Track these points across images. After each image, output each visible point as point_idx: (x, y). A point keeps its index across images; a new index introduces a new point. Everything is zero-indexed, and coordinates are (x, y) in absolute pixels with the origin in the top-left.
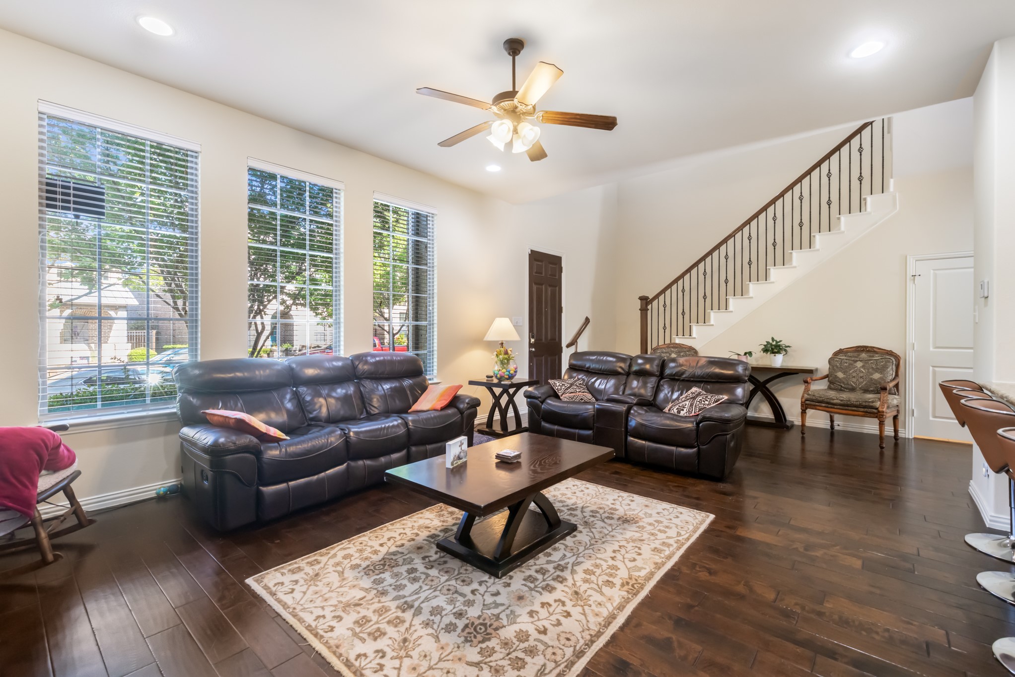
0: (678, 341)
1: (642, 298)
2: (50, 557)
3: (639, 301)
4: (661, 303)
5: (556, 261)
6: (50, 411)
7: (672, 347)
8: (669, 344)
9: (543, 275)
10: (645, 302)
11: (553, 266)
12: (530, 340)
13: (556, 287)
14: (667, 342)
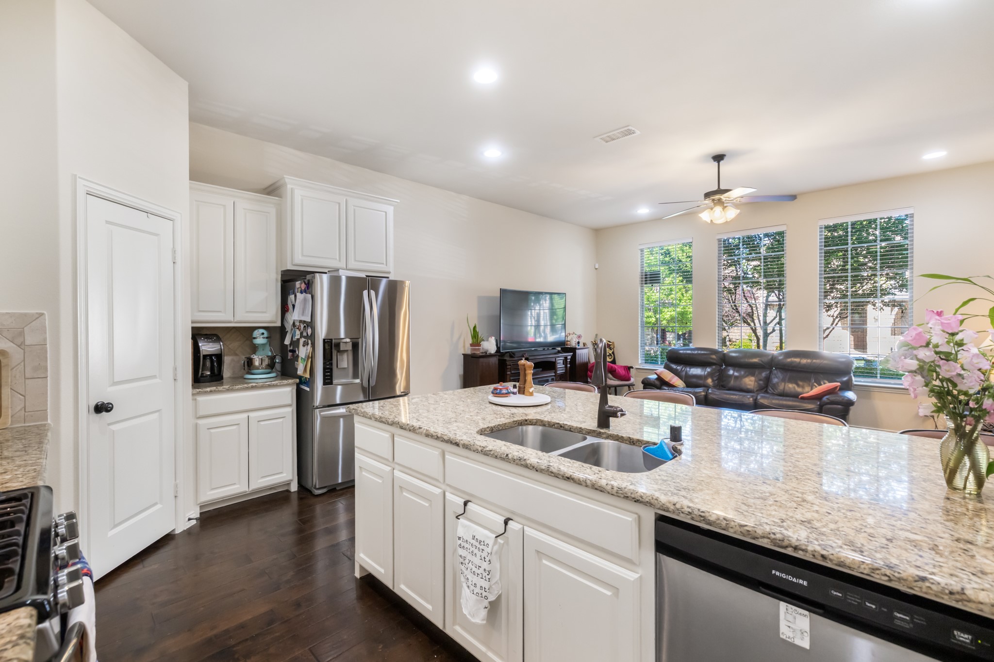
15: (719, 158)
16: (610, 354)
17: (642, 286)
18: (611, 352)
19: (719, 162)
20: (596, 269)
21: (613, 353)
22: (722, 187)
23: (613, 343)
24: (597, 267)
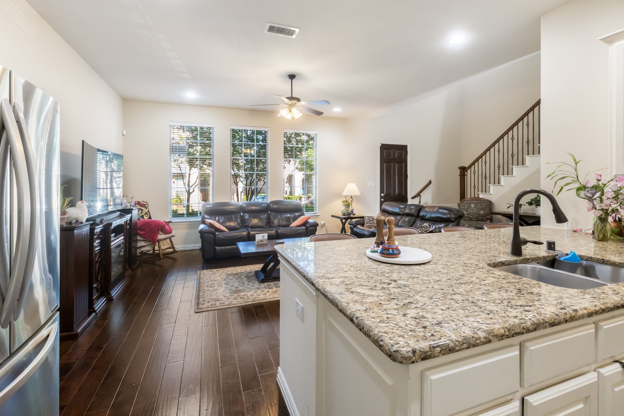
0: (481, 196)
1: (460, 168)
2: (162, 257)
3: (459, 170)
4: (473, 171)
5: (403, 149)
6: (173, 217)
7: (475, 200)
8: (473, 198)
9: (392, 157)
10: (463, 170)
11: (400, 151)
12: (381, 195)
13: (402, 163)
14: (473, 196)
15: (292, 77)
16: (146, 212)
17: (170, 155)
18: (147, 211)
19: (292, 80)
20: (123, 135)
21: (148, 211)
22: (294, 96)
23: (147, 202)
24: (124, 134)
